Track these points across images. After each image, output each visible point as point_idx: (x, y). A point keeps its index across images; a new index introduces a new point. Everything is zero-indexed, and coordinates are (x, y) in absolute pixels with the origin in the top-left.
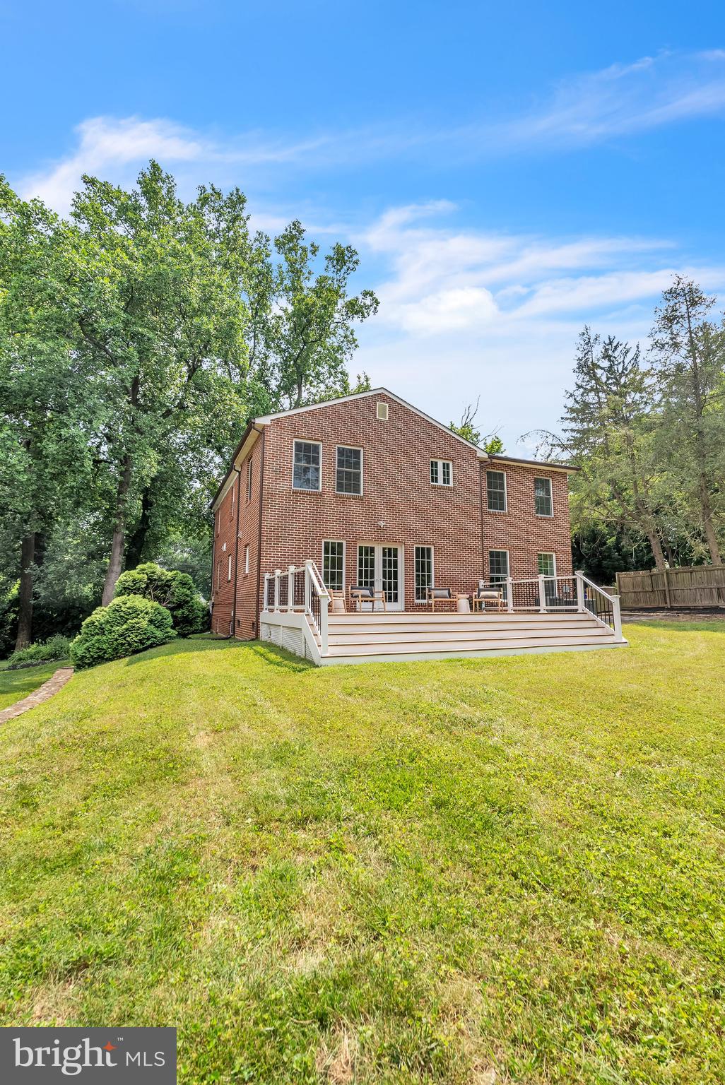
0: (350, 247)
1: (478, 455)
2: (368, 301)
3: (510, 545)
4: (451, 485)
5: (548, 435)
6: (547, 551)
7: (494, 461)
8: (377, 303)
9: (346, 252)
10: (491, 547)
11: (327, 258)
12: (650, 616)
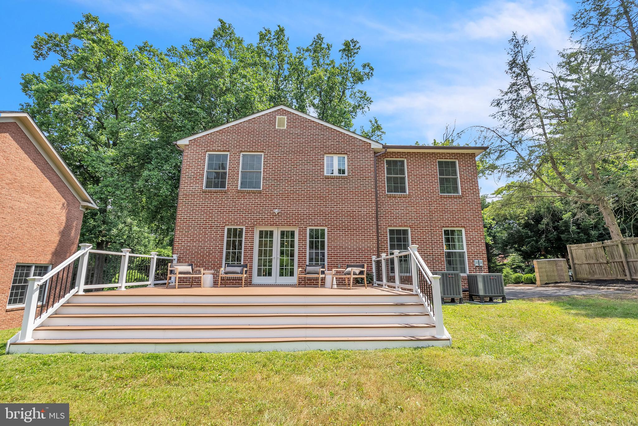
0: (353, 40)
1: (372, 147)
2: (367, 70)
3: (410, 222)
4: (346, 174)
5: (482, 129)
6: (454, 227)
7: (388, 150)
8: (373, 69)
9: (351, 43)
10: (391, 226)
11: (340, 51)
12: (599, 289)
